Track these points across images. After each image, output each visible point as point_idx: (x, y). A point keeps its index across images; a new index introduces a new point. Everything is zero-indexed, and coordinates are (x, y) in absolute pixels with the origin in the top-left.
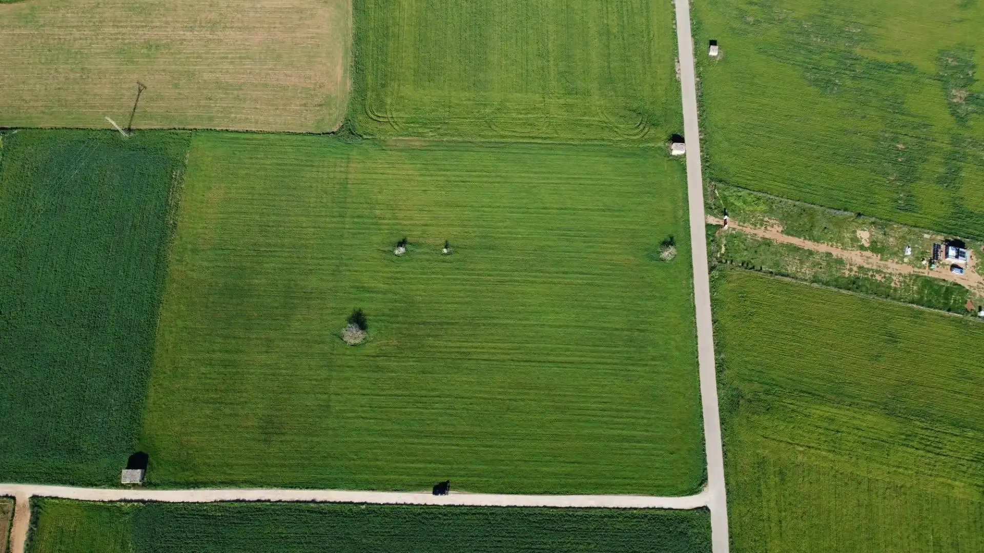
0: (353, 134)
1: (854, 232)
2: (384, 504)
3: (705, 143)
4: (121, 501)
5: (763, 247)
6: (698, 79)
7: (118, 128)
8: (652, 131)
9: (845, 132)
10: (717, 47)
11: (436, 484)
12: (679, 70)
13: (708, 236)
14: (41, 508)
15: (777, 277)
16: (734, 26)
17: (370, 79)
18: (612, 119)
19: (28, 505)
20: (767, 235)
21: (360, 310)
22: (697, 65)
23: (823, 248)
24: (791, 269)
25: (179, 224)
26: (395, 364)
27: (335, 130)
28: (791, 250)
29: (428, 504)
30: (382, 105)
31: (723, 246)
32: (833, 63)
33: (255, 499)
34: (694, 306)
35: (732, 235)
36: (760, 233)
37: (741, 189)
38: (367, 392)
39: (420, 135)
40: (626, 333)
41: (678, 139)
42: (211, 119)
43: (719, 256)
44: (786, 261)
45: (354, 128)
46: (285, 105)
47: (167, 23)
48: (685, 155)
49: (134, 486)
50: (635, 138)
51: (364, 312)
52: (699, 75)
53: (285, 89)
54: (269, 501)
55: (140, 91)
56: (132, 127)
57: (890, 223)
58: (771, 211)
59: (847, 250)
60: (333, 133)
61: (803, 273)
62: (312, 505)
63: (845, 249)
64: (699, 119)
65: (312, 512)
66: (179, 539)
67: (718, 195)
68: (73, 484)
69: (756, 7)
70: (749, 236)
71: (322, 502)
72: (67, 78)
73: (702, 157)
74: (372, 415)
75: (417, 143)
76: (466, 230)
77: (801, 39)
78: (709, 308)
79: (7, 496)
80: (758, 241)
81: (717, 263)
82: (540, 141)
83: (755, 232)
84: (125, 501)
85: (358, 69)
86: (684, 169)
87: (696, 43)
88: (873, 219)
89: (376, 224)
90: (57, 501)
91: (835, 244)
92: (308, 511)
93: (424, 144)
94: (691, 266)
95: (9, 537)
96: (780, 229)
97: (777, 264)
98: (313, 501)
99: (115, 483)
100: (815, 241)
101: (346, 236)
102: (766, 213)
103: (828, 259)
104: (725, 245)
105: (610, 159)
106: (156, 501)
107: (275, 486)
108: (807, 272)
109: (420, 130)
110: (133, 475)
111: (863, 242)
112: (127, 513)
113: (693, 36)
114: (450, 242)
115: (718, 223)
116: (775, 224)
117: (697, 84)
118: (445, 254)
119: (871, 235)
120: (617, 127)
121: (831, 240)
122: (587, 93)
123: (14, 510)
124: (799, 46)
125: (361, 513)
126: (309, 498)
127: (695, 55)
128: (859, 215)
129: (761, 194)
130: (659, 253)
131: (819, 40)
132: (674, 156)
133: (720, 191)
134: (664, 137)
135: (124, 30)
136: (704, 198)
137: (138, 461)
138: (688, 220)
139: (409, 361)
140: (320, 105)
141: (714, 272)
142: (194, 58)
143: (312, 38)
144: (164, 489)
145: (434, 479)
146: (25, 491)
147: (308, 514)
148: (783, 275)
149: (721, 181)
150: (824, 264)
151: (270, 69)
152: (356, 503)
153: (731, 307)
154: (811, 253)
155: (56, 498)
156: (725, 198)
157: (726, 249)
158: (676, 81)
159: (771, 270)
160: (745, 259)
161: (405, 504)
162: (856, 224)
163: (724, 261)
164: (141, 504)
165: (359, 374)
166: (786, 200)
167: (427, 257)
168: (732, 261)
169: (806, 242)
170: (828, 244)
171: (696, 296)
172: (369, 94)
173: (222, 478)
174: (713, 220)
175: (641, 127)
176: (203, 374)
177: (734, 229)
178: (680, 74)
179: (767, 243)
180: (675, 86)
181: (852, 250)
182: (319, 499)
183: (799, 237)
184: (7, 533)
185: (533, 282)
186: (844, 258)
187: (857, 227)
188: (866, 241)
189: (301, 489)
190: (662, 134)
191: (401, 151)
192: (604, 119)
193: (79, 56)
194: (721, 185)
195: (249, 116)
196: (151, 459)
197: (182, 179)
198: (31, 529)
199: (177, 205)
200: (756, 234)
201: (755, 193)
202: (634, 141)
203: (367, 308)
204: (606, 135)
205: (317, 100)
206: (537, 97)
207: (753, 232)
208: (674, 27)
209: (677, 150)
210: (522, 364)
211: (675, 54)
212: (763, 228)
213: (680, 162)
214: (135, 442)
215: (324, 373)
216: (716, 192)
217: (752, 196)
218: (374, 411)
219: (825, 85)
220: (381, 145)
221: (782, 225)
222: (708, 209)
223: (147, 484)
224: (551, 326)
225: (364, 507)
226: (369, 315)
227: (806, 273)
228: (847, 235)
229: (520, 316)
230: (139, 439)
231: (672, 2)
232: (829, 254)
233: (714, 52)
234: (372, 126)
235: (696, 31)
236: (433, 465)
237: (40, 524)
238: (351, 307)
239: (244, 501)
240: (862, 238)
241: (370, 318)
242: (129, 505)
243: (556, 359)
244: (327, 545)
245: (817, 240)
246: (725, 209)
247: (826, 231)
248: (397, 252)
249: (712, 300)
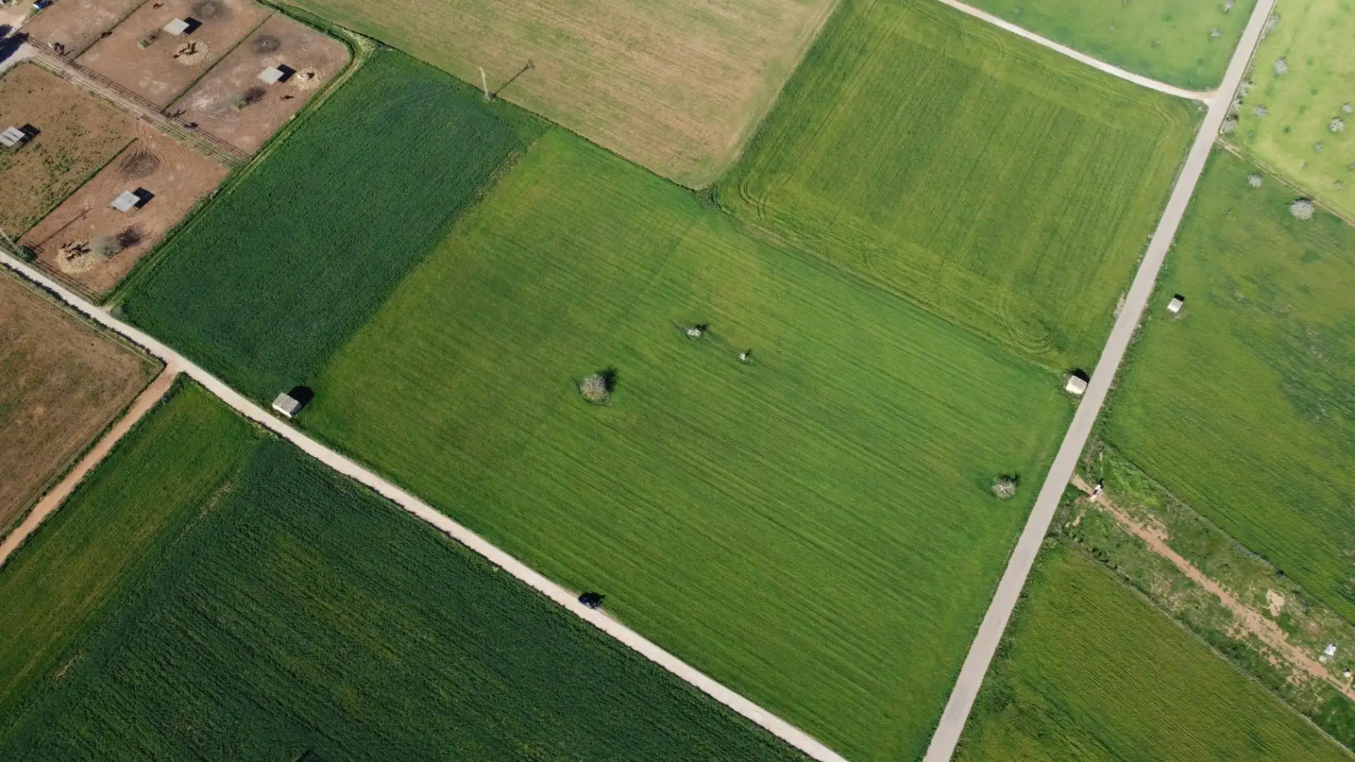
0: (712, 199)
1: (1265, 590)
2: (519, 580)
3: (1113, 395)
4: (259, 423)
5: (1130, 545)
6: (1140, 326)
7: (486, 90)
8: (1055, 353)
9: (1308, 472)
10: (1181, 303)
11: (588, 591)
12: (1122, 306)
13: (1064, 497)
14: (183, 387)
15: (1133, 587)
16: (1215, 292)
17: (761, 160)
18: (1011, 319)
19: (173, 378)
20: (1143, 535)
21: (616, 369)
22: (1147, 312)
23: (1212, 587)
24: (1155, 589)
25: (487, 200)
26: (620, 443)
27: (696, 189)
28: (1165, 567)
29: (566, 607)
30: (759, 189)
31: (1078, 518)
32: (1327, 389)
33: (392, 497)
34: (1007, 565)
35: (1096, 511)
36: (1135, 528)
37: (1134, 467)
38: (573, 454)
39: (784, 235)
40: (904, 549)
41: (1084, 376)
42: (578, 122)
43: (1067, 526)
44: (1154, 576)
45: (717, 196)
46: (659, 143)
47: (590, 22)
48: (1081, 397)
49: (282, 417)
50: (1030, 351)
51: (619, 374)
52: (1143, 322)
53: (668, 128)
54: (402, 507)
55: (526, 68)
56: (498, 95)
57: (1322, 604)
58: (1161, 510)
59: (1244, 606)
60: (693, 190)
61: (1169, 601)
62: (444, 536)
63: (1243, 603)
64: (1119, 366)
65: (438, 543)
66: (289, 491)
67: (1101, 459)
68: (227, 382)
69: (1255, 286)
70: (1118, 524)
71: (455, 539)
72: (466, 27)
73: (1101, 408)
74: (564, 481)
75: (775, 239)
76: (779, 349)
77: (1296, 345)
78: (1024, 578)
79: (160, 359)
80: (1128, 536)
81: (1060, 531)
82: (914, 302)
83: (1129, 523)
84: (264, 425)
85: (755, 145)
86: (1072, 411)
87: (1157, 289)
88: (1299, 588)
89: (686, 297)
90: (201, 389)
91: (1230, 589)
92: (435, 540)
93: (783, 245)
94: (1026, 519)
95: (136, 398)
96: (1165, 536)
97: (1139, 573)
98: (447, 533)
99: (266, 405)
100: (1204, 573)
101: (646, 292)
102: (1154, 509)
103: (1212, 602)
104: (1082, 519)
105: (986, 358)
106: (292, 443)
107: (418, 496)
108: (1176, 603)
109: (787, 230)
110: (285, 404)
111: (1271, 607)
112: (258, 439)
113: (1157, 280)
114: (753, 353)
115: (1085, 490)
116: (1161, 528)
117: (1136, 331)
118: (741, 361)
119: (1286, 606)
120: (1013, 330)
121: (1228, 582)
122: (997, 280)
123: (159, 375)
124: (1289, 350)
125: (490, 575)
126: (444, 528)
127: (1150, 300)
128: (1281, 573)
129: (1158, 486)
130: (992, 483)
131: (1320, 355)
132: (1068, 392)
133: (1106, 457)
134: (1066, 366)
135: (545, 11)
136: (1082, 453)
137: (303, 395)
138: (1049, 468)
139: (636, 448)
140: (696, 160)
141: (1051, 540)
142: (596, 63)
143: (725, 97)
144: (307, 436)
145: (590, 585)
146: (179, 363)
147: (433, 542)
148: (1141, 590)
149: (1113, 446)
150: (1204, 606)
151: (665, 106)
152: (491, 562)
153: (1053, 589)
154: (1191, 584)
155: (203, 387)
156: (1108, 468)
157: (1081, 524)
158: (1112, 316)
159: (1127, 576)
160: (1100, 547)
161: (542, 592)
162: (1272, 583)
163: (1071, 535)
164: (276, 437)
165: (576, 433)
166: (1188, 508)
167: (720, 354)
168: (1081, 541)
169: (1192, 568)
170: (1220, 586)
171: (1014, 554)
172: (753, 172)
173: (371, 458)
174: (1079, 483)
175: (1043, 343)
176: (418, 347)
177: (1102, 506)
178: (1120, 311)
179: (1139, 544)
180: (1108, 321)
181: (1250, 609)
182: (454, 534)
183: (1185, 558)
184: (136, 394)
185: (824, 439)
186: (1235, 612)
187: (1271, 587)
188: (1276, 608)
189: (442, 513)
190: (1065, 362)
191: (753, 239)
192: (1003, 315)
193: (489, 14)
194: (1109, 450)
195: (617, 137)
196: (315, 399)
197: (516, 161)
198: (160, 401)
199: (495, 183)
200: (1128, 526)
201: (1150, 480)
202: (1026, 353)
203: (626, 373)
204: (995, 332)
205: (694, 154)
206: (936, 258)
207: (1126, 521)
208: (1139, 261)
209: (1074, 386)
210: (762, 518)
211: (1125, 288)
212: (1141, 524)
213: (1073, 402)
214: (311, 375)
215: (539, 412)
216: (1101, 455)
217: (1146, 482)
218: (568, 478)
219: (1307, 409)
220: (735, 225)
221: (1169, 533)
222: (1081, 468)
223: (295, 422)
224: (818, 496)
225: (496, 569)
226: (623, 380)
227: (1173, 604)
228: (1252, 589)
229: (788, 467)
230: (316, 375)
231: (1149, 236)
232: (1216, 598)
233: (1174, 306)
234: (737, 203)
235: (1164, 276)
236: (596, 570)
237: (173, 400)
238: (607, 363)
239: (377, 492)
240: (1272, 602)
241: (622, 383)
242: (264, 431)
243: (806, 535)
244: (432, 587)
245: (1209, 575)
246: (1102, 479)
247: (1225, 569)
248: (690, 332)
249: (1033, 569)
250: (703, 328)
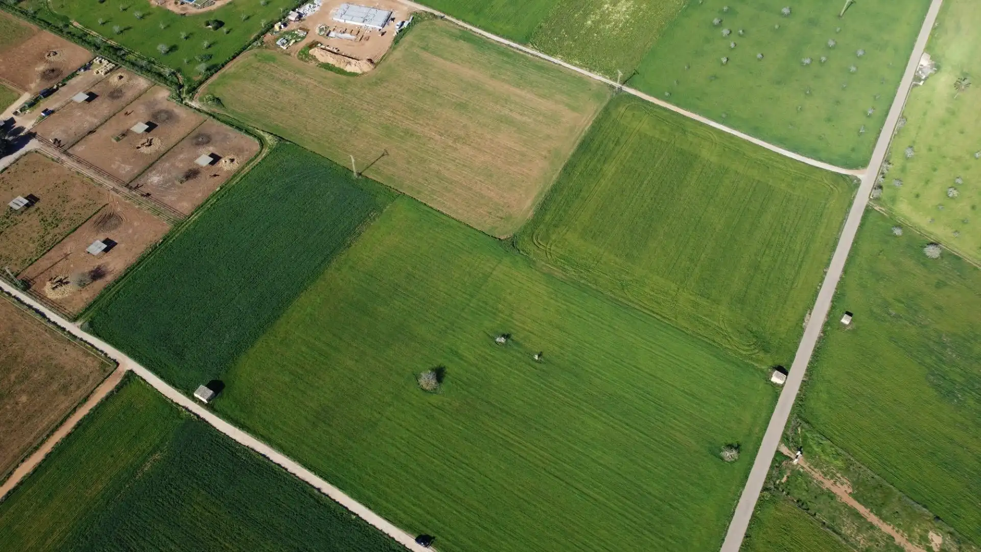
0: (513, 246)
1: (927, 531)
2: (371, 525)
3: (806, 385)
4: (183, 407)
5: (825, 497)
6: (822, 334)
7: (355, 171)
8: (761, 355)
9: (952, 441)
10: (851, 318)
11: (423, 534)
12: (808, 320)
13: (774, 460)
14: (129, 381)
15: (828, 530)
16: (875, 310)
17: (548, 218)
18: (729, 330)
19: (123, 374)
20: (834, 489)
21: (444, 367)
22: (827, 324)
23: (887, 529)
24: (845, 530)
25: (353, 246)
26: (448, 421)
27: (502, 238)
28: (853, 514)
29: (407, 546)
30: (547, 238)
31: (785, 476)
32: (960, 379)
33: (278, 462)
34: (734, 512)
35: (799, 471)
36: (828, 484)
37: (824, 438)
38: (413, 429)
39: (564, 270)
40: (657, 501)
41: (784, 371)
42: (419, 192)
43: (777, 482)
44: (843, 521)
45: (516, 242)
46: (476, 207)
47: (427, 124)
48: (782, 386)
49: (200, 403)
50: (744, 353)
51: (447, 370)
52: (824, 331)
53: (483, 197)
54: (286, 469)
55: (383, 155)
56: (363, 174)
57: (970, 542)
58: (846, 470)
59: (912, 544)
60: (500, 239)
61: (856, 540)
62: (316, 492)
63: (911, 542)
64: (809, 364)
65: (311, 496)
66: (203, 458)
67: (799, 432)
68: (162, 377)
69: (902, 305)
70: (815, 481)
71: (324, 494)
72: (341, 128)
73: (798, 395)
74: (405, 449)
75: (559, 274)
76: (562, 351)
77: (936, 348)
78: (748, 522)
79: (115, 361)
80: (822, 490)
81: (772, 487)
82: (659, 317)
83: (823, 480)
84: (187, 409)
85: (543, 208)
86: (776, 397)
87: (833, 307)
88: (952, 530)
89: (494, 314)
90: (143, 382)
91: (901, 531)
92: (310, 495)
93: (564, 277)
94: (747, 477)
95: (95, 389)
96: (850, 490)
97: (833, 519)
98: (319, 490)
99: (189, 394)
100: (881, 518)
101: (466, 310)
102: (840, 469)
103: (888, 541)
104: (788, 477)
105: (712, 357)
106: (207, 422)
107: (298, 461)
108: (862, 542)
109: (566, 267)
110: (203, 393)
111: (933, 545)
112: (182, 419)
113: (832, 301)
114: (544, 355)
115: (789, 455)
116: (846, 484)
117: (820, 338)
119: (944, 543)
120: (730, 337)
121: (899, 526)
122: (717, 302)
123: (112, 372)
124: (931, 352)
125: (350, 522)
126: (317, 486)
127: (828, 315)
128: (938, 518)
129: (843, 452)
130: (721, 451)
131: (954, 356)
132: (772, 382)
133: (803, 430)
134: (771, 364)
135: (397, 117)
136: (785, 428)
137: (217, 386)
138: (762, 439)
139: (459, 425)
140: (501, 218)
141: (766, 493)
142: (432, 152)
143: (522, 175)
144: (218, 416)
145: (423, 528)
146: (128, 364)
147: (307, 496)
148: (834, 531)
149: (807, 422)
150: (882, 543)
151: (480, 181)
152: (350, 511)
153: (770, 532)
154: (872, 527)
155: (144, 380)
156: (805, 438)
157: (787, 481)
158: (801, 327)
159: (824, 521)
160: (803, 499)
161: (388, 535)
162: (932, 526)
163: (780, 489)
164: (196, 417)
165: (414, 413)
166: (866, 468)
167: (519, 355)
168: (788, 494)
169: (872, 514)
170: (893, 529)
171: (739, 504)
172: (542, 226)
173: (265, 432)
174: (785, 450)
175: (752, 347)
176: (302, 352)
177: (803, 468)
178: (807, 324)
179: (831, 496)
180: (799, 331)
181: (917, 546)
182: (324, 491)
183: (866, 507)
184: (95, 385)
185: (596, 418)
186: (906, 549)
187: (931, 529)
188: (937, 545)
189: (315, 474)
190: (769, 360)
191: (544, 274)
192: (722, 326)
193: (358, 119)
194: (806, 426)
195: (446, 203)
196: (225, 390)
197: (374, 219)
198: (112, 392)
199: (360, 234)
200: (823, 483)
201: (837, 448)
202: (741, 355)
203: (452, 369)
204: (718, 339)
205: (500, 214)
206: (673, 286)
207: (820, 479)
208: (818, 288)
209: (777, 378)
210: (551, 477)
211: (810, 307)
212: (832, 481)
213: (776, 390)
214: (223, 372)
215: (388, 398)
216: (799, 429)
217: (833, 449)
218: (408, 447)
219: (949, 394)
220: (530, 263)
221: (853, 487)
222: (785, 439)
223: (210, 407)
224: (593, 460)
225: (354, 517)
226: (449, 374)
227: (860, 542)
228: (917, 531)
229: (570, 438)
230: (227, 372)
231: (825, 270)
232: (891, 538)
233: (846, 320)
234: (530, 247)
235: (838, 298)
236: (429, 517)
237: (122, 390)
238: (440, 362)
239: (268, 458)
240: (933, 541)
241: (449, 377)
242: (187, 413)
243: (585, 490)
244: (306, 531)
245: (884, 519)
246: (801, 447)
247: (896, 515)
248: (498, 340)
249: (754, 515)
250: (507, 336)
